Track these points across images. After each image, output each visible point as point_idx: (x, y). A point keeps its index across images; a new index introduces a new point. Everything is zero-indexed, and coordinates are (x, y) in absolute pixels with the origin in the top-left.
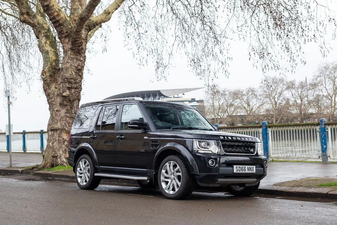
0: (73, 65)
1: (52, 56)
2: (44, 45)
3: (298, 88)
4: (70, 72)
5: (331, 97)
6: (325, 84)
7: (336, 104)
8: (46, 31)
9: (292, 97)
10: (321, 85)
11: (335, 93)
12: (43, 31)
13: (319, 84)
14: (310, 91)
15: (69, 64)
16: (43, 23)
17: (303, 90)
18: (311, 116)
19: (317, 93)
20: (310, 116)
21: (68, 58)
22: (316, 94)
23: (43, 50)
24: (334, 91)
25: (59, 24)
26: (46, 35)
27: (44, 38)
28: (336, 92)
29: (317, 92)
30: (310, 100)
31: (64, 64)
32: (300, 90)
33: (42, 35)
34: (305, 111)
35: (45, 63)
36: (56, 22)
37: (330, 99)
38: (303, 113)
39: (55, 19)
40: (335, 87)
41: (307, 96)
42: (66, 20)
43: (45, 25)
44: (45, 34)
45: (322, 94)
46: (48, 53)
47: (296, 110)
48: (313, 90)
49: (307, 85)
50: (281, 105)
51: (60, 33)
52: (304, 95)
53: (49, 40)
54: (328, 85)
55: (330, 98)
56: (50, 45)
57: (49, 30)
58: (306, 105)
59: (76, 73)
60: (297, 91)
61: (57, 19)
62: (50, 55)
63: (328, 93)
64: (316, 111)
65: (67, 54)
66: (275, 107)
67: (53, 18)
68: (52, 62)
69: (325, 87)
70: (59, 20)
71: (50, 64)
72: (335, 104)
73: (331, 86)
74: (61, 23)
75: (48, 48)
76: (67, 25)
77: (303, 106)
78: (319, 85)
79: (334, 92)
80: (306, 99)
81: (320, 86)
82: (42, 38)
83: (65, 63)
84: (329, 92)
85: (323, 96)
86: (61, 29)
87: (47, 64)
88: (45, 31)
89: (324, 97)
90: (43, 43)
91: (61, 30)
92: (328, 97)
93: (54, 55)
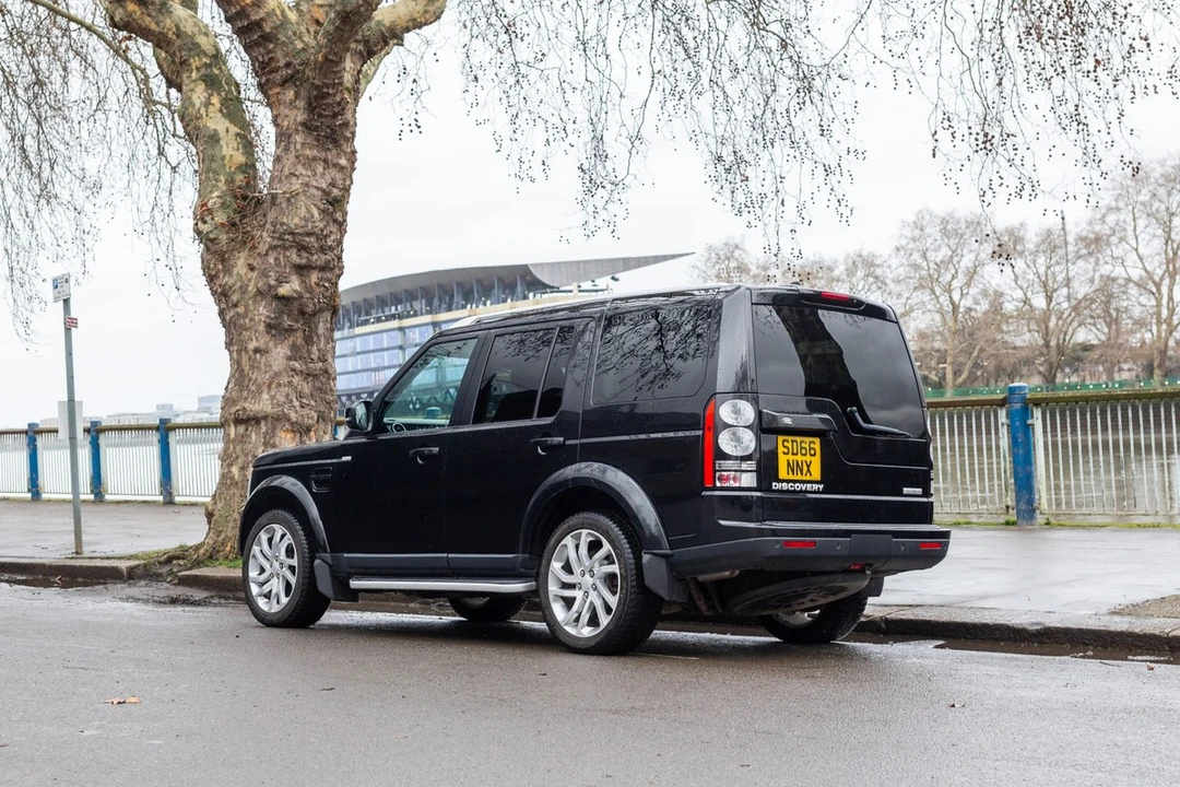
0: (315, 184)
1: (230, 151)
2: (203, 111)
3: (1035, 253)
4: (303, 210)
5: (1158, 286)
6: (1137, 238)
7: (1174, 310)
8: (208, 62)
9: (1013, 284)
10: (1121, 240)
11: (1171, 269)
12: (195, 62)
13: (1114, 238)
14: (1081, 263)
15: (300, 181)
16: (196, 30)
17: (1052, 261)
18: (1086, 353)
19: (1105, 270)
20: (1080, 354)
21: (294, 159)
22: (1102, 276)
23: (197, 128)
24: (1168, 263)
25: (262, 37)
26: (206, 75)
27: (201, 87)
28: (1174, 265)
29: (1106, 266)
30: (1080, 297)
31: (280, 181)
32: (1041, 260)
33: (194, 75)
34: (1062, 337)
35: (208, 178)
36: (250, 30)
37: (1153, 294)
38: (1053, 343)
39: (248, 17)
40: (1172, 249)
41: (1068, 282)
42: (285, 21)
43: (202, 40)
44: (203, 71)
45: (1124, 275)
46: (218, 141)
47: (1028, 334)
48: (1092, 260)
49: (1066, 243)
50: (973, 314)
51: (263, 69)
52: (1058, 278)
53: (219, 94)
54: (1145, 243)
55: (1154, 290)
56: (225, 111)
57: (218, 57)
58: (1065, 315)
59: (323, 212)
60: (1031, 265)
61: (255, 17)
62: (225, 147)
63: (1146, 271)
64: (1103, 338)
65: (292, 146)
66: (951, 323)
67: (238, 13)
68: (234, 173)
69: (1136, 250)
70: (262, 19)
71: (226, 181)
72: (1172, 311)
73: (1158, 244)
74: (268, 30)
75: (216, 122)
76: (289, 38)
77: (1053, 320)
78: (1114, 240)
79: (1168, 267)
80: (1064, 291)
81: (1117, 246)
82: (192, 86)
83: (283, 178)
84: (1149, 269)
85: (1129, 280)
86: (269, 52)
87: (217, 180)
88: (204, 60)
89: (1131, 285)
90: (198, 105)
91: (266, 59)
92: (1147, 284)
93: (238, 149)
